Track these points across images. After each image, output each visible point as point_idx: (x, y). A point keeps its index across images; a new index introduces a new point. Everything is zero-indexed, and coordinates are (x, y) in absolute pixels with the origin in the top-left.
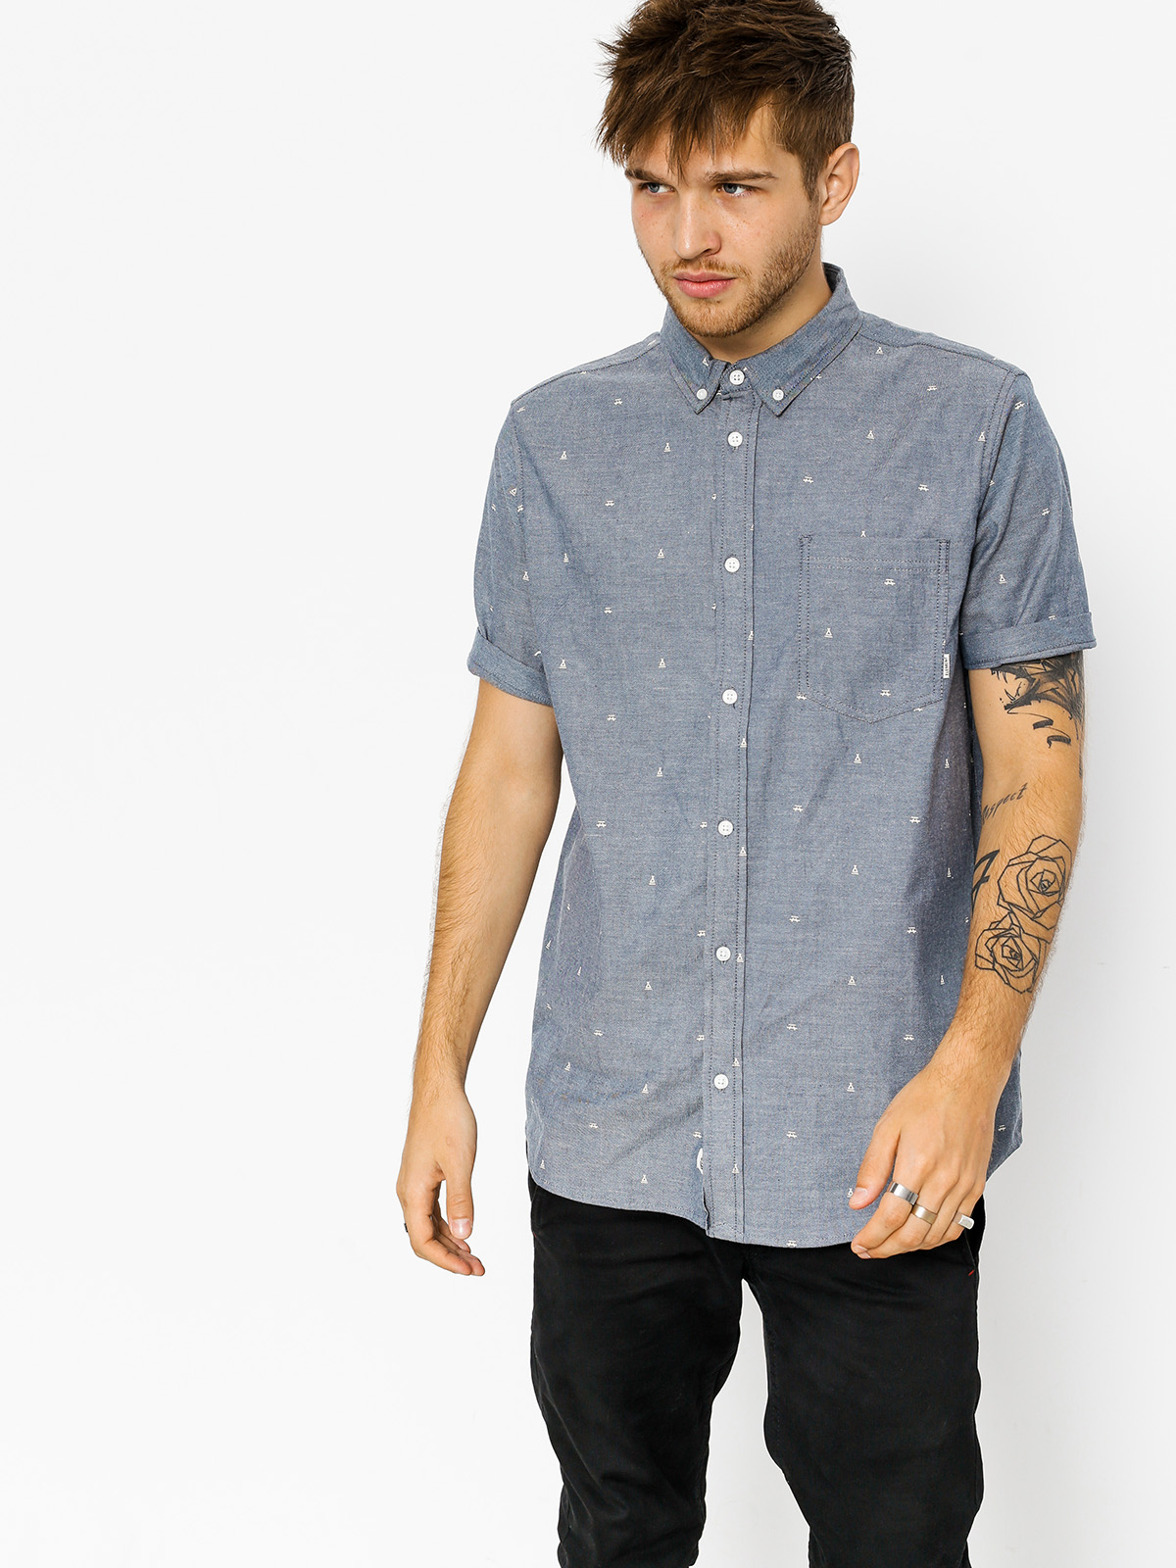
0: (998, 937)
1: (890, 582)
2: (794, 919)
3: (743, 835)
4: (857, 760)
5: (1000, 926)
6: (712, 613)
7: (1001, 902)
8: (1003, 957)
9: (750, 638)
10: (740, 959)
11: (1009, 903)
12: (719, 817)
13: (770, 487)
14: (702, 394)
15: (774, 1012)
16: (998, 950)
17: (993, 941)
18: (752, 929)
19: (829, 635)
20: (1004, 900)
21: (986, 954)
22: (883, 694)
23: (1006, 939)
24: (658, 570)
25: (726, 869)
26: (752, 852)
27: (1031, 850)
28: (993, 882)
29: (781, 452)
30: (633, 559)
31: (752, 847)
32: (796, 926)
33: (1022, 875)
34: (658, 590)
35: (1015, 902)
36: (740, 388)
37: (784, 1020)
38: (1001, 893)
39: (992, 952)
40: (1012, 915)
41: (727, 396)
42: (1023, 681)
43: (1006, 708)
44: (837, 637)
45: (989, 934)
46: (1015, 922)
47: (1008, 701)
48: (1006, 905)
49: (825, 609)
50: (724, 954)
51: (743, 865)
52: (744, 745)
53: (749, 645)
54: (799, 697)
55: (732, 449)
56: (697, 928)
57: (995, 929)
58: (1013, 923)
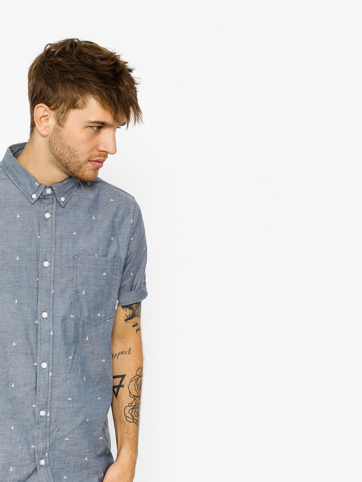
0: (133, 409)
1: (104, 274)
2: (70, 399)
3: (51, 368)
4: (87, 339)
5: (132, 405)
6: (37, 282)
7: (131, 395)
8: (136, 416)
9: (52, 292)
10: (48, 415)
11: (134, 396)
12: (41, 361)
13: (61, 235)
14: (34, 196)
15: (61, 434)
16: (133, 414)
17: (131, 411)
18: (53, 403)
19: (84, 293)
20: (132, 395)
21: (130, 416)
22: (98, 315)
23: (135, 409)
24: (17, 264)
25: (44, 381)
26: (54, 374)
27: (137, 374)
28: (126, 387)
29: (64, 221)
30: (7, 260)
31: (54, 372)
32: (70, 402)
33: (136, 384)
34: (16, 272)
35: (135, 395)
36: (49, 195)
37: (65, 436)
38: (130, 392)
39: (132, 415)
40: (135, 400)
41: (44, 197)
42: (131, 310)
43: (125, 320)
44: (86, 294)
45: (129, 408)
46: (137, 402)
47: (126, 318)
48: (133, 396)
49: (83, 283)
50: (43, 413)
51: (50, 379)
52: (52, 334)
53: (51, 295)
54: (72, 316)
55: (46, 219)
56: (32, 404)
57: (131, 406)
58: (136, 403)
